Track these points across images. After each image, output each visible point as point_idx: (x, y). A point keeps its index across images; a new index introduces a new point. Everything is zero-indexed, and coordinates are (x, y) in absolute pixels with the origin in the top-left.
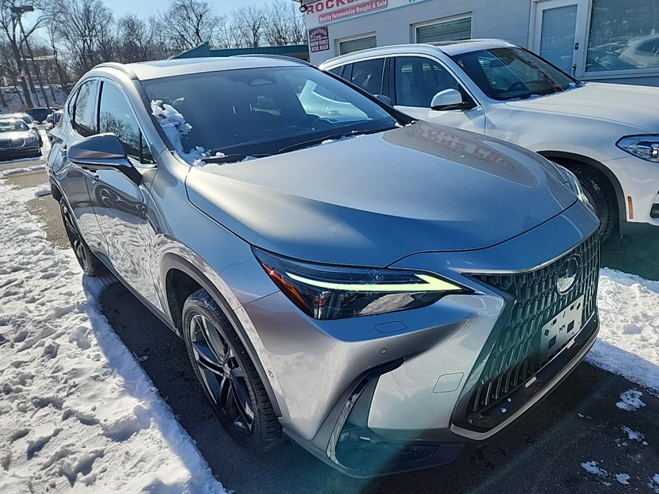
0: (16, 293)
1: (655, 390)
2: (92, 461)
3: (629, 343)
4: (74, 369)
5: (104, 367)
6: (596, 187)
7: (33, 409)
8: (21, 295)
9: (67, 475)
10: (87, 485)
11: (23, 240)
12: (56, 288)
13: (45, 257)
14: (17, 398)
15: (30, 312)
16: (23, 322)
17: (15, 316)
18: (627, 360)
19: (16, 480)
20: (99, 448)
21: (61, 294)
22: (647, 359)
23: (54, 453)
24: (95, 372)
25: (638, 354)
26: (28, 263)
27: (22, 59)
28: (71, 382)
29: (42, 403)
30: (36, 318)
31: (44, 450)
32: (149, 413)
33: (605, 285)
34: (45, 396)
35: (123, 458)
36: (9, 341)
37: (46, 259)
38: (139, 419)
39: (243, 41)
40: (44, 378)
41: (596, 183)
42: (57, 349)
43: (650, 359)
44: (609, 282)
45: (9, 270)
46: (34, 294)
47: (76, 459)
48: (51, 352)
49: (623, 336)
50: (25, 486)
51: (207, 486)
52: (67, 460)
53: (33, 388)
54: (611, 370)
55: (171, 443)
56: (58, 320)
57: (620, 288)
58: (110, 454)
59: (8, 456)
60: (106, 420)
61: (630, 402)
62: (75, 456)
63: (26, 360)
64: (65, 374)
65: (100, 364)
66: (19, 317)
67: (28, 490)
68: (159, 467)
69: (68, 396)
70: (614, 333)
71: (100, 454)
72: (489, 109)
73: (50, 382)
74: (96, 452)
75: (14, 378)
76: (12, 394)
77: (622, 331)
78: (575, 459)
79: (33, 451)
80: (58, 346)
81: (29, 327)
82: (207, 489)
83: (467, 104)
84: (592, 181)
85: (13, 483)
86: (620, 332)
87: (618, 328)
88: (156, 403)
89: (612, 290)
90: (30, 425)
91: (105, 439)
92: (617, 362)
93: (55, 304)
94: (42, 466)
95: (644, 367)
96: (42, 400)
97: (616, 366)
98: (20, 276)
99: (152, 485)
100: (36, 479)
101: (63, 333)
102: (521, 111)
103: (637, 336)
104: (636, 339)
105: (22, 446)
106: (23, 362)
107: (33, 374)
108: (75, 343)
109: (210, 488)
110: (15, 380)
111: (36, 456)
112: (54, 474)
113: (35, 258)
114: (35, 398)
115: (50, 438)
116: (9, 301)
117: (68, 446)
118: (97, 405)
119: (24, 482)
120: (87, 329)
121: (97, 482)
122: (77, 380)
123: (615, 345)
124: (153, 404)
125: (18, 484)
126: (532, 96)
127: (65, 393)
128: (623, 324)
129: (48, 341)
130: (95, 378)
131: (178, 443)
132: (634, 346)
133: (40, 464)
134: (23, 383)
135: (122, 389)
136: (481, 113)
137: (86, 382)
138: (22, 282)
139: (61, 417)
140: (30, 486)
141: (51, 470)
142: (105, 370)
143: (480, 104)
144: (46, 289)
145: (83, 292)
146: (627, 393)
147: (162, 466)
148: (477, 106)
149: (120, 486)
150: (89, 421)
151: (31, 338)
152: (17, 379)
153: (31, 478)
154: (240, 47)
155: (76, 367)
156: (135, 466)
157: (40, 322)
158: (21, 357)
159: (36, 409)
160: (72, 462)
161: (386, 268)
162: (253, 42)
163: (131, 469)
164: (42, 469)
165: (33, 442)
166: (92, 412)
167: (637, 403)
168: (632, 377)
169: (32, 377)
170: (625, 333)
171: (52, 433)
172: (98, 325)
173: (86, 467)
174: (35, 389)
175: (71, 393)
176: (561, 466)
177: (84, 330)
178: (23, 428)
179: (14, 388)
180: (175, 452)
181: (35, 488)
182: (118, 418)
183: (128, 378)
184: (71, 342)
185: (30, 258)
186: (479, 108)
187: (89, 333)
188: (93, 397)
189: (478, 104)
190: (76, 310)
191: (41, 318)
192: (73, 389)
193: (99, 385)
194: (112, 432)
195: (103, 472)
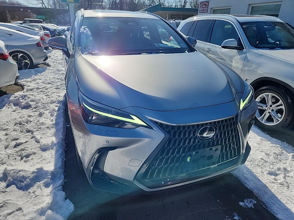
0: (44, 92)
1: (264, 203)
2: (31, 155)
3: (267, 179)
4: (43, 122)
5: (53, 125)
6: (289, 101)
7: (25, 132)
8: (45, 93)
9: (21, 157)
10: (24, 162)
11: (57, 73)
12: (57, 93)
13: (60, 81)
14: (22, 127)
15: (43, 99)
16: (39, 102)
17: (37, 99)
18: (259, 186)
19: (5, 153)
20: (35, 151)
21: (57, 95)
22: (270, 189)
23: (21, 148)
24: (49, 125)
25: (267, 185)
26: (54, 82)
27: (90, 3)
28: (39, 127)
29: (28, 131)
30: (43, 102)
31: (19, 147)
32: (55, 145)
33: (276, 149)
34: (30, 129)
35: (40, 157)
36: (32, 107)
37: (60, 82)
38: (51, 146)
39: (179, 4)
40: (34, 123)
41: (290, 99)
42: (43, 114)
43: (271, 189)
44: (279, 148)
45: (47, 83)
46: (49, 94)
47: (26, 152)
48: (41, 115)
49: (266, 175)
50: (7, 156)
51: (58, 175)
52: (23, 152)
53: (29, 125)
54: (249, 188)
55: (56, 157)
56: (50, 104)
57: (282, 153)
58: (37, 154)
59: (8, 145)
60: (42, 143)
61: (247, 204)
62: (26, 151)
63: (32, 115)
64: (39, 123)
65: (52, 123)
66: (38, 100)
67: (7, 157)
68: (47, 163)
69: (36, 131)
70: (262, 172)
71: (34, 153)
72: (249, 52)
73: (35, 125)
74: (33, 152)
75: (25, 120)
76: (21, 125)
77: (267, 172)
78: (201, 217)
79: (16, 146)
80: (44, 113)
81: (40, 104)
82: (58, 177)
83: (240, 48)
84: (288, 97)
85: (4, 154)
86: (265, 173)
87: (266, 170)
88: (59, 142)
89: (277, 153)
90: (20, 137)
91: (39, 149)
92: (253, 185)
93: (52, 99)
94: (16, 151)
95: (266, 191)
96: (29, 130)
97: (252, 187)
98: (49, 86)
99: (39, 168)
100: (12, 155)
101: (48, 109)
102: (263, 55)
103: (273, 177)
104: (271, 178)
105: (14, 143)
106: (31, 116)
107: (32, 121)
108: (50, 114)
109: (59, 177)
110: (25, 121)
111: (16, 148)
112: (18, 155)
113: (57, 80)
114: (27, 129)
115: (23, 143)
116: (40, 94)
117: (26, 147)
118: (43, 137)
119: (7, 154)
120: (55, 110)
121: (29, 162)
122: (42, 126)
123: (259, 177)
124: (58, 142)
125: (6, 154)
126: (277, 48)
127: (36, 130)
128: (269, 169)
129: (42, 111)
130: (48, 128)
131: (57, 158)
132: (268, 181)
133: (15, 151)
134: (27, 123)
135: (54, 134)
136: (245, 53)
137: (44, 128)
138: (48, 88)
139: (30, 138)
140: (9, 157)
141: (17, 153)
142: (53, 126)
143: (246, 49)
144: (54, 93)
145: (63, 97)
146: (250, 200)
147: (48, 164)
148: (244, 49)
149: (32, 166)
150: (38, 142)
151: (38, 108)
152: (26, 121)
153: (10, 154)
154: (177, 7)
155: (44, 122)
156: (41, 161)
157: (44, 104)
158: (32, 114)
159: (26, 132)
160: (24, 153)
161: (119, 109)
162: (183, 5)
163: (40, 161)
164: (16, 152)
165: (17, 143)
166: (40, 139)
167: (250, 205)
168: (257, 194)
169: (31, 122)
170: (268, 174)
171: (25, 142)
172: (59, 110)
173: (27, 156)
174: (29, 126)
175: (38, 130)
176: (193, 217)
177: (54, 110)
178: (17, 137)
179: (23, 123)
180: (55, 160)
181: (10, 157)
182: (45, 143)
183: (57, 131)
184: (49, 113)
185: (55, 80)
186: (245, 50)
187: (55, 111)
188: (44, 134)
189: (245, 48)
190: (57, 102)
191: (44, 102)
192: (39, 129)
193: (48, 130)
194: (42, 147)
195: (32, 159)
